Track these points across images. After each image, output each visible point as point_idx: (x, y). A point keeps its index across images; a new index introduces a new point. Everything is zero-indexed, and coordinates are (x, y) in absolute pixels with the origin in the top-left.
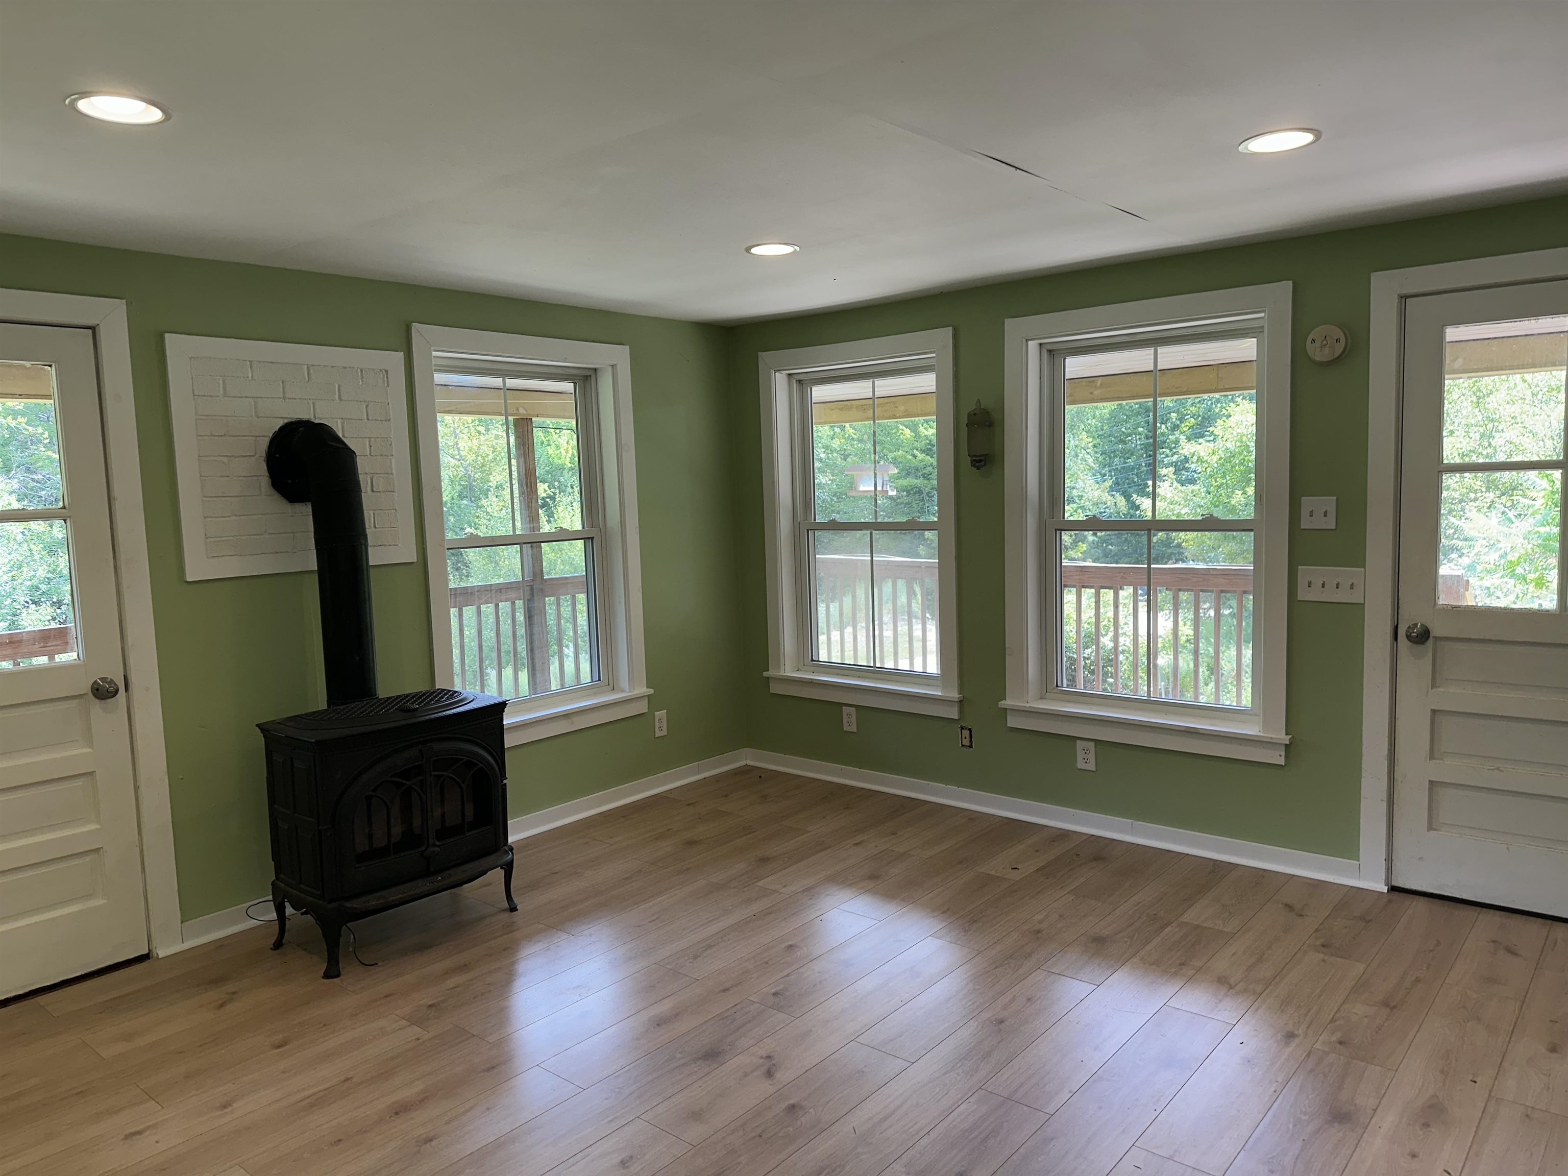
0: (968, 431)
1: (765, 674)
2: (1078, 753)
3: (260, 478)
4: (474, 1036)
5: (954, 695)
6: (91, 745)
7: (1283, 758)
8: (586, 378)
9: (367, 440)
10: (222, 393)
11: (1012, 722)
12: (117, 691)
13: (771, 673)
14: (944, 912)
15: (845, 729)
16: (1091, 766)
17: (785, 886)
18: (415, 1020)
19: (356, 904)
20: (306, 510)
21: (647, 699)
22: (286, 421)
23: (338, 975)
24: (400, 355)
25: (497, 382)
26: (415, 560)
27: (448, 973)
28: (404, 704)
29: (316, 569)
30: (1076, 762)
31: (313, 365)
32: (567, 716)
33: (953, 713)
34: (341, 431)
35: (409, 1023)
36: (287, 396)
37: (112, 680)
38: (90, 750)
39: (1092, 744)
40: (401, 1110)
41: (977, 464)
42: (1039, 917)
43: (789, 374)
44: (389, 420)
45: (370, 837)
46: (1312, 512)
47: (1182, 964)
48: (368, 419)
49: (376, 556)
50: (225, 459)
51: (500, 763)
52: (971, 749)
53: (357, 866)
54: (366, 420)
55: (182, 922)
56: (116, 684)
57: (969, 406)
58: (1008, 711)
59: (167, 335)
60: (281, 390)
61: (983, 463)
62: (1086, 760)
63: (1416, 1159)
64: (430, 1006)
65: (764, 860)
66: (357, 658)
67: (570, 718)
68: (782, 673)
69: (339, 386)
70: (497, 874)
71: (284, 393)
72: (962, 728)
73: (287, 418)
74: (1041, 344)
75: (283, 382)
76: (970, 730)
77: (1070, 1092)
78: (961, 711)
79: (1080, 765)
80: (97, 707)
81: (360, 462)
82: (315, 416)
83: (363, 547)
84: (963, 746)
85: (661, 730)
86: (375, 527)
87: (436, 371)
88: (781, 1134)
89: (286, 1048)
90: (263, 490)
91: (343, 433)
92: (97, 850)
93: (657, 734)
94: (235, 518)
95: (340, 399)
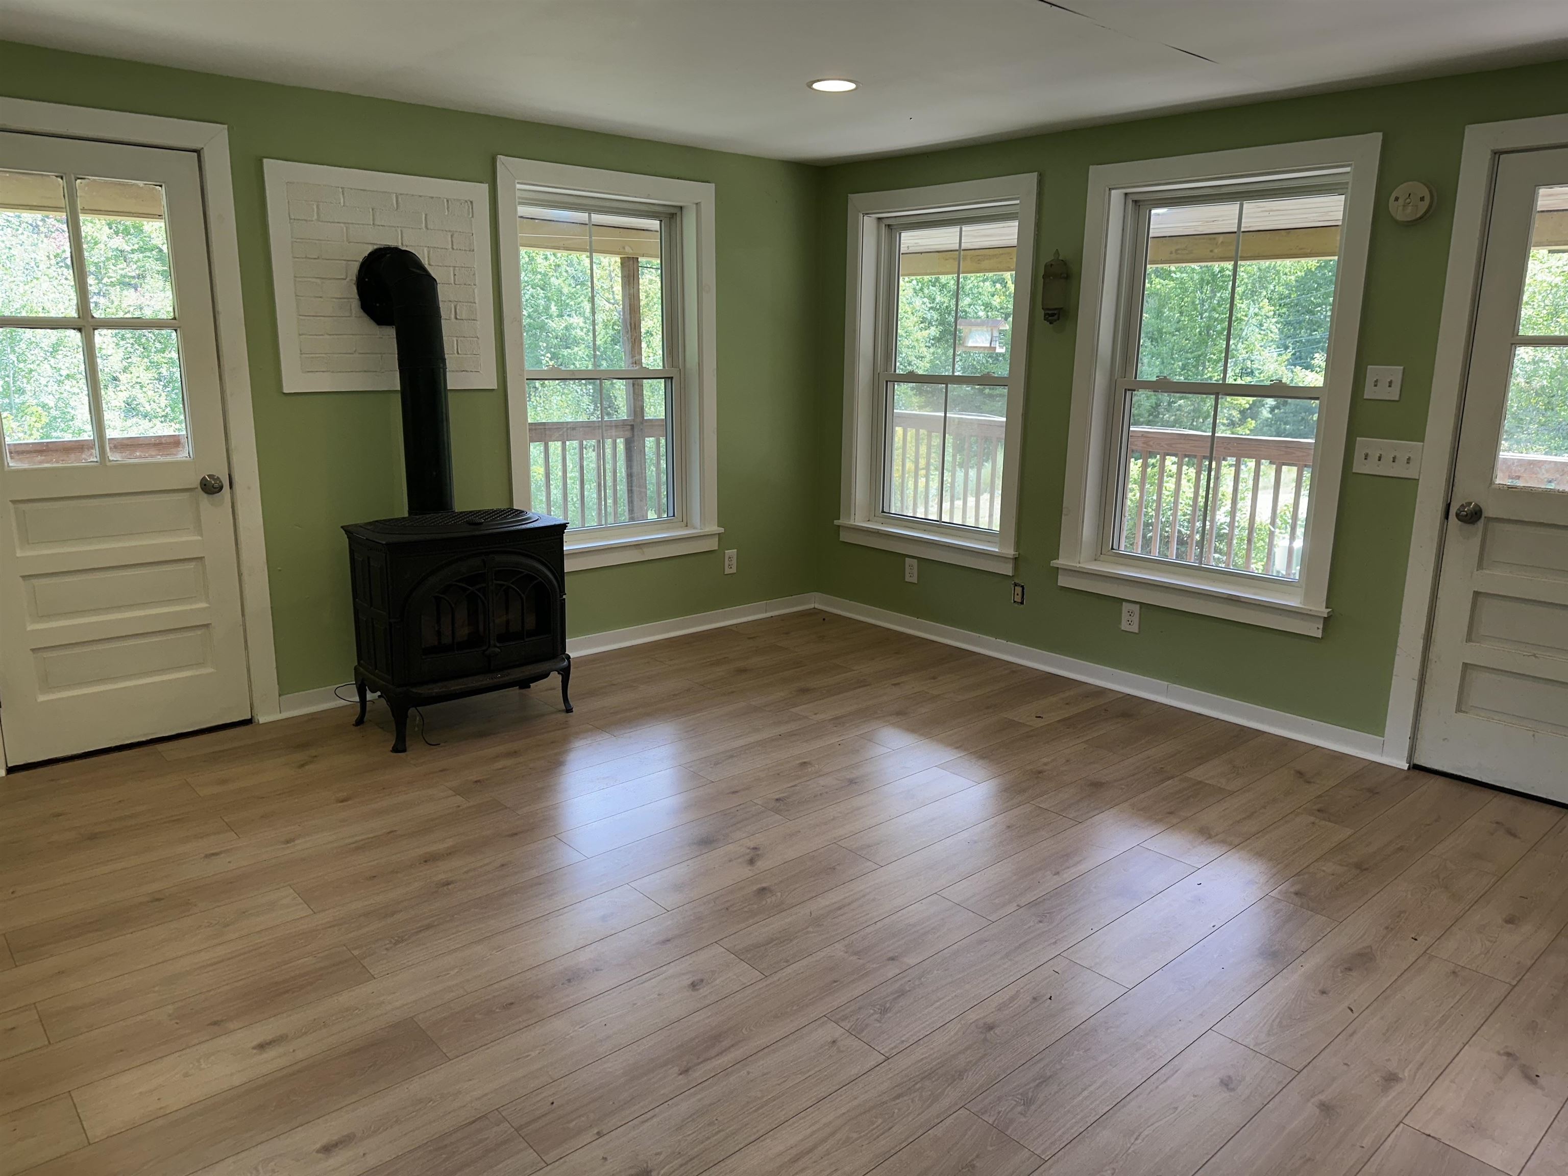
0: (1044, 282)
1: (836, 522)
2: (1123, 615)
3: (351, 300)
4: (506, 808)
5: (1010, 552)
6: (201, 535)
7: (1320, 631)
8: (672, 216)
9: (452, 269)
10: (315, 217)
11: (1063, 581)
12: (221, 488)
13: (842, 521)
14: (957, 748)
15: (906, 580)
16: (1135, 628)
17: (816, 714)
18: (457, 792)
19: (424, 690)
20: (390, 333)
21: (718, 537)
22: (376, 247)
23: (404, 751)
24: (485, 187)
25: (583, 216)
26: (495, 387)
27: (498, 757)
28: (474, 519)
29: (399, 389)
30: (1120, 623)
31: (401, 194)
32: (638, 546)
33: (1007, 569)
34: (426, 259)
35: (454, 793)
36: (376, 223)
37: (218, 478)
38: (199, 538)
39: (1138, 606)
40: (429, 859)
41: (1050, 318)
42: (1045, 760)
43: (879, 219)
44: (473, 251)
45: (439, 633)
46: (1376, 381)
47: (1171, 813)
48: (453, 249)
49: (454, 381)
50: (318, 281)
51: (559, 579)
52: (1022, 606)
53: (423, 657)
54: (451, 250)
55: (280, 695)
56: (221, 482)
57: (1047, 258)
58: (1060, 571)
59: (265, 160)
60: (371, 217)
61: (1056, 317)
62: (1130, 622)
63: (1325, 995)
64: (476, 782)
65: (804, 691)
66: (434, 473)
67: (641, 548)
68: (852, 522)
69: (426, 215)
70: (555, 679)
71: (374, 220)
72: (1016, 585)
73: (377, 244)
74: (1126, 194)
75: (373, 210)
76: (1023, 587)
77: (1018, 906)
78: (1016, 568)
79: (1124, 626)
80: (204, 498)
81: (440, 289)
82: (402, 244)
83: (442, 370)
84: (1015, 602)
85: (731, 568)
86: (458, 353)
87: (520, 203)
88: (746, 909)
89: (349, 802)
90: (354, 312)
91: (429, 261)
92: (207, 626)
93: (727, 571)
94: (327, 336)
95: (426, 228)
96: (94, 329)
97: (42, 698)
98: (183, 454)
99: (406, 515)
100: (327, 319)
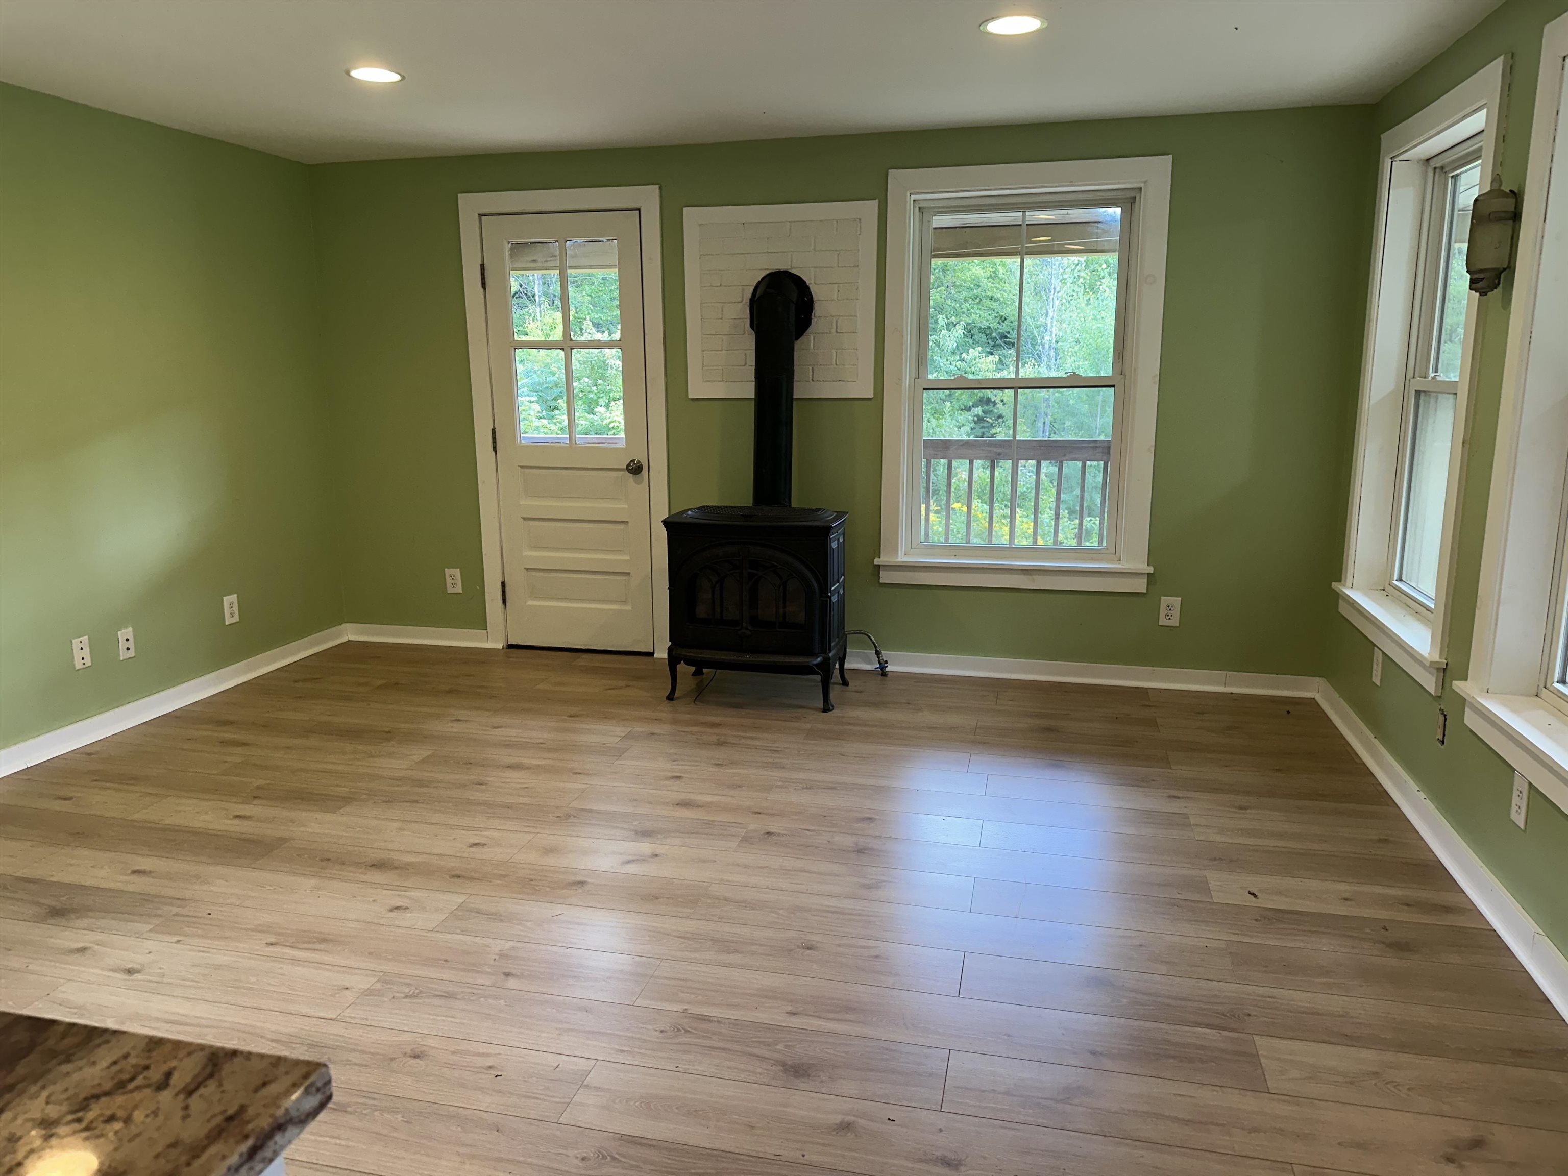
1: (1335, 585)
2: (1513, 796)
3: (743, 320)
5: (1436, 658)
6: (627, 504)
8: (1133, 201)
9: (836, 286)
10: (720, 251)
11: (1468, 718)
12: (641, 470)
13: (1341, 587)
15: (1372, 678)
16: (1521, 821)
21: (1146, 576)
22: (768, 272)
23: (672, 699)
24: (875, 204)
26: (872, 396)
29: (754, 396)
30: (1511, 806)
31: (794, 221)
33: (1431, 684)
34: (813, 279)
36: (770, 251)
37: (640, 462)
38: (627, 507)
43: (1423, 162)
44: (859, 266)
48: (838, 266)
50: (720, 305)
52: (1442, 747)
54: (836, 268)
56: (642, 465)
58: (1467, 701)
59: (685, 209)
60: (767, 245)
62: (1518, 808)
69: (815, 238)
71: (770, 248)
72: (1437, 711)
73: (769, 269)
75: (768, 239)
76: (1445, 717)
79: (1513, 813)
80: (630, 477)
82: (793, 267)
85: (1169, 618)
86: (836, 364)
91: (815, 280)
92: (628, 574)
93: (1163, 621)
94: (724, 352)
95: (814, 249)
96: (572, 349)
97: (530, 603)
98: (622, 442)
99: (751, 505)
100: (724, 337)
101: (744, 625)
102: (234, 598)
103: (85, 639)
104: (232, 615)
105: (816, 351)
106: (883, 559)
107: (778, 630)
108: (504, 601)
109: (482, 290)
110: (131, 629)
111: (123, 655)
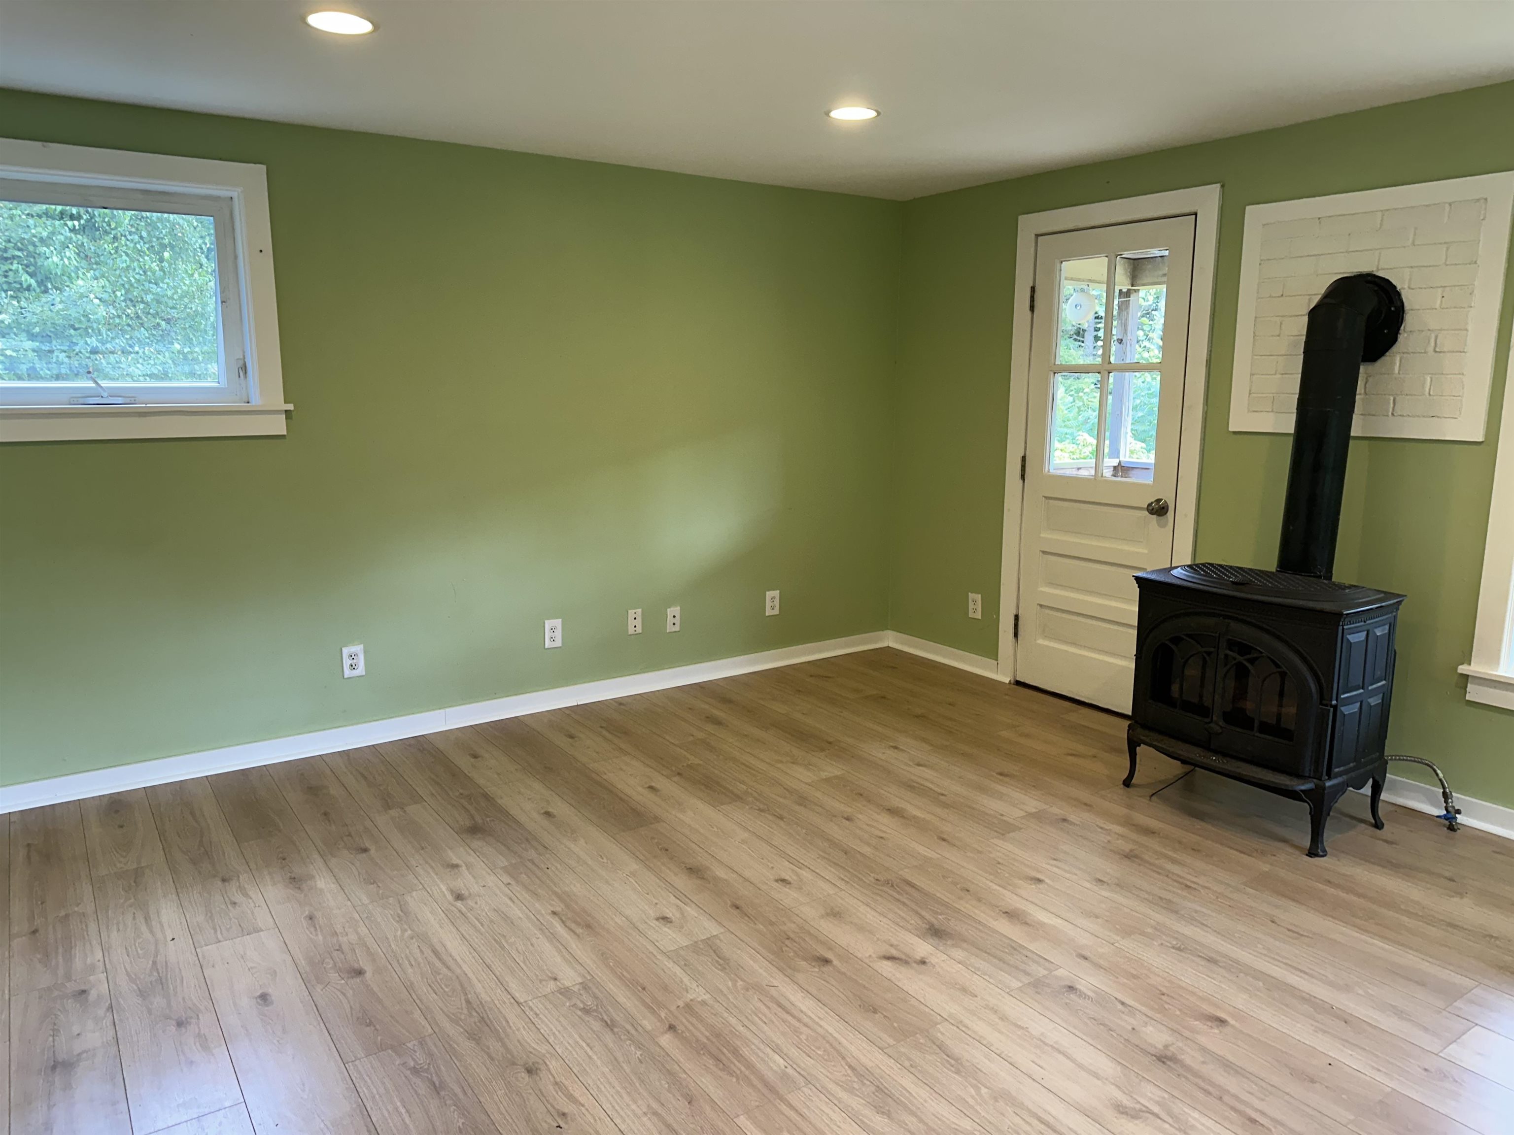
6: (1149, 549)
9: (1441, 290)
18: (1036, 813)
22: (1343, 276)
24: (1511, 176)
26: (1481, 439)
29: (1292, 431)
31: (1388, 210)
34: (1407, 283)
36: (1352, 249)
37: (1165, 502)
38: (1147, 552)
40: (893, 811)
44: (1476, 262)
48: (1447, 264)
54: (1444, 265)
59: (1249, 207)
60: (1350, 243)
69: (1416, 229)
71: (1348, 246)
73: (1346, 273)
75: (1349, 235)
81: (1417, 316)
82: (1378, 268)
86: (1430, 394)
94: (1278, 376)
95: (1413, 244)
96: (1109, 373)
97: (1040, 641)
98: (1148, 479)
100: (1280, 358)
101: (1215, 718)
102: (776, 593)
103: (639, 611)
104: (773, 608)
105: (1402, 376)
106: (1474, 668)
107: (1258, 734)
108: (1016, 635)
109: (1029, 313)
110: (678, 608)
111: (670, 628)
